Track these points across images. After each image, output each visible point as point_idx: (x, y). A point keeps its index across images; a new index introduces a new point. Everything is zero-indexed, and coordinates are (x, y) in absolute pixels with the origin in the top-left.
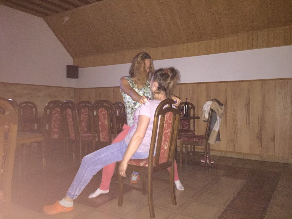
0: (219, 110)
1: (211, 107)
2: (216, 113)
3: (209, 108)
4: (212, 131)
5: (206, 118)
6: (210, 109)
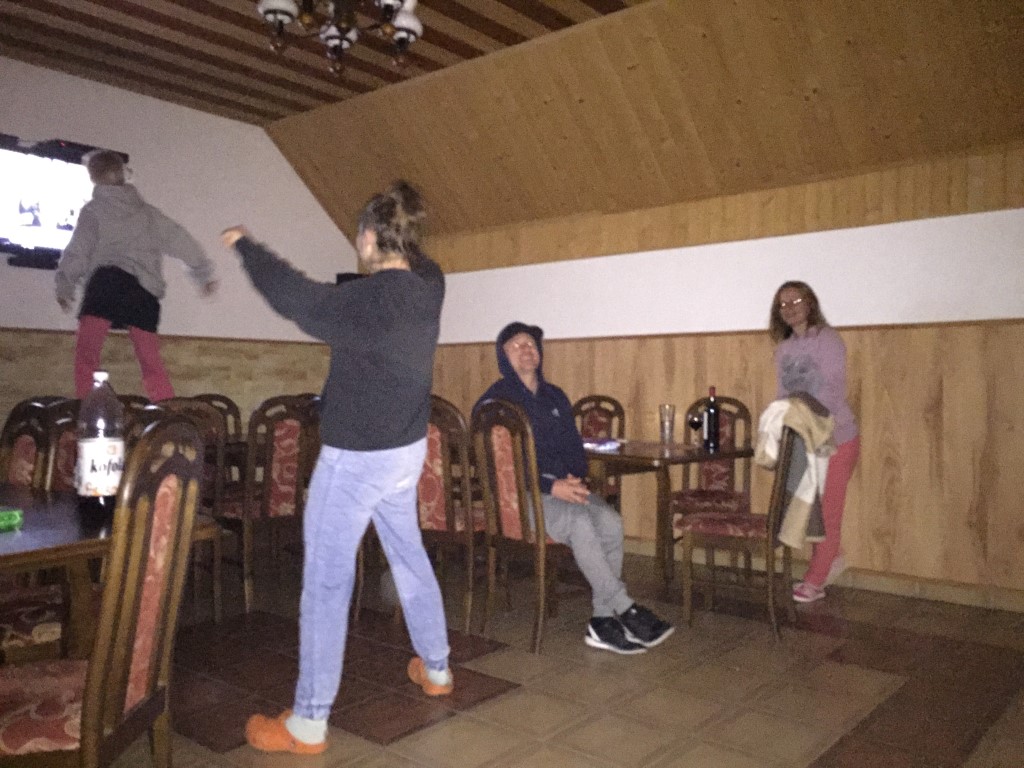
0: (816, 430)
1: (785, 419)
2: (803, 441)
3: (779, 424)
4: (793, 503)
5: (769, 457)
6: (784, 427)
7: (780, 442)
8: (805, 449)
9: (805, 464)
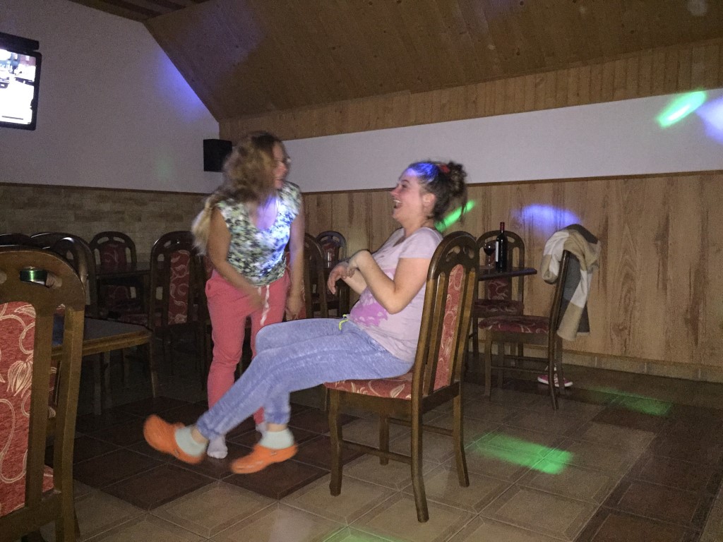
0: (588, 253)
1: (564, 245)
2: (578, 261)
3: (561, 248)
4: (569, 307)
5: (553, 274)
6: (564, 251)
7: (561, 263)
8: (579, 268)
9: (579, 277)
